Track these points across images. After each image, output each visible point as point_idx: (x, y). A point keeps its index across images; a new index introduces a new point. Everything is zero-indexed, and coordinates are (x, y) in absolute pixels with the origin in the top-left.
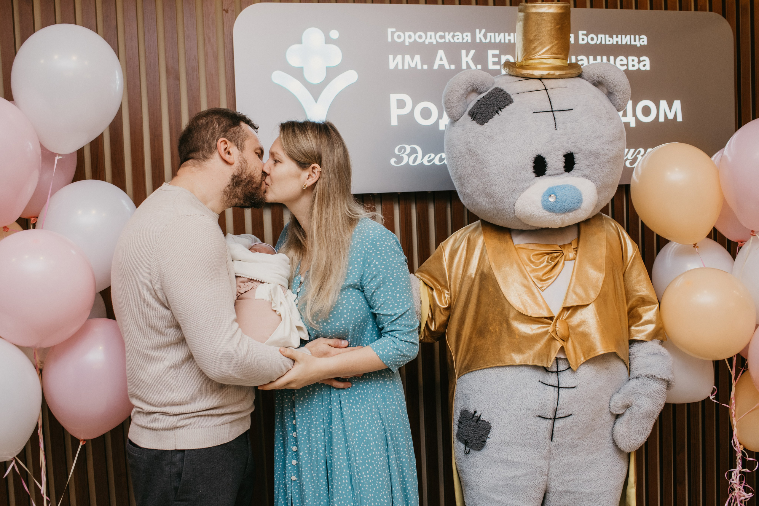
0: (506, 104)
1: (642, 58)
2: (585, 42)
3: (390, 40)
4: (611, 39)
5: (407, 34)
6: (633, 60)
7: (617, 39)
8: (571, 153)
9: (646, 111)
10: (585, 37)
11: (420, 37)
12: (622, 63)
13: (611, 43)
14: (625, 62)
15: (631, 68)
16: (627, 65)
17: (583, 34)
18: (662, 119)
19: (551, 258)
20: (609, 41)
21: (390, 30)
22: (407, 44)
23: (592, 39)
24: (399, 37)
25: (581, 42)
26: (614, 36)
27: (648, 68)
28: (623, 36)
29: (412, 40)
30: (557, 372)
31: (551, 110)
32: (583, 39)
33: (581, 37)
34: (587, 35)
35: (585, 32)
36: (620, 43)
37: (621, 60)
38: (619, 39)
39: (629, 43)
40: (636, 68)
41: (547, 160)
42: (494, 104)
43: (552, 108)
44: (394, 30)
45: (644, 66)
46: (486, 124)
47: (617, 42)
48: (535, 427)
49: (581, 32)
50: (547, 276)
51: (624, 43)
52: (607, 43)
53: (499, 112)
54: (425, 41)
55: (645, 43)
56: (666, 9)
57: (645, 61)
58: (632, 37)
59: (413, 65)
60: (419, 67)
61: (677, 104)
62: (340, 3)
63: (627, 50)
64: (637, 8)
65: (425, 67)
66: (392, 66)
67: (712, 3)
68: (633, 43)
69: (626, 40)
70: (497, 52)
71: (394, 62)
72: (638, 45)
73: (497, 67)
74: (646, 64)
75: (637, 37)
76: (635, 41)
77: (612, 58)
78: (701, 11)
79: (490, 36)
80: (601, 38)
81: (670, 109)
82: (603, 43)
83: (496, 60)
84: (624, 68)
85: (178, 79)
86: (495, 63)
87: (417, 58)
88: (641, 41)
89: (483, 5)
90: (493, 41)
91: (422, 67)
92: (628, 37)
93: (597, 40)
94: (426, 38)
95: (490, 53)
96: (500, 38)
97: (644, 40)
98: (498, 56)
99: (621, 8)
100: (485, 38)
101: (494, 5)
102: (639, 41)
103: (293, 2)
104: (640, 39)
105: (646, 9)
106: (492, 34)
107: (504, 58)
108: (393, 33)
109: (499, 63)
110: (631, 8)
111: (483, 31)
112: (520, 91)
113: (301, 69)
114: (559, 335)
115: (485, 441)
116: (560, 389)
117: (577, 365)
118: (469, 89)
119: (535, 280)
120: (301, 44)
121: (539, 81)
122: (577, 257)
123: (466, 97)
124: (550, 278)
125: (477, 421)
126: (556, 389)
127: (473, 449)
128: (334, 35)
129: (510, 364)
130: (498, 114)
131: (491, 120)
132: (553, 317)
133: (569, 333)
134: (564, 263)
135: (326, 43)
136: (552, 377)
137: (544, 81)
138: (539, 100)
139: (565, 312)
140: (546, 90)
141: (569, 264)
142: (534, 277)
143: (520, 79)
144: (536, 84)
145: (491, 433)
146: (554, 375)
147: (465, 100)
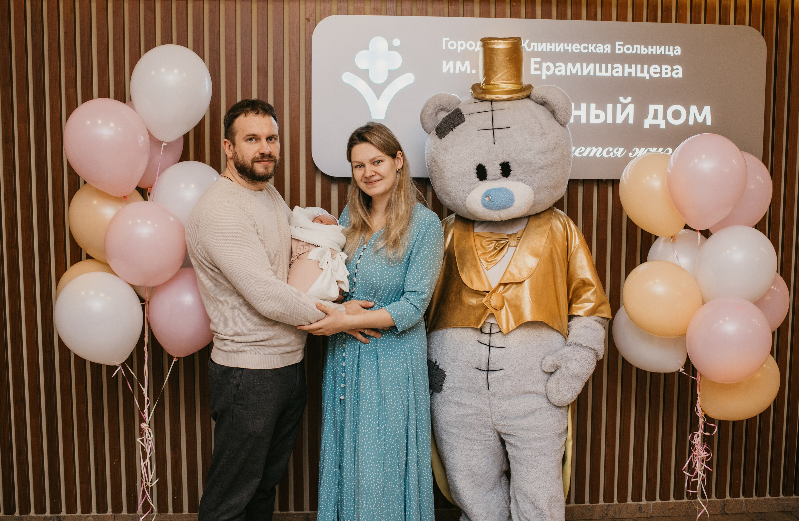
0: (459, 122)
1: (675, 67)
2: (621, 52)
3: (444, 48)
4: (646, 49)
5: (459, 43)
6: (666, 69)
7: (652, 50)
8: (506, 162)
9: (676, 115)
10: (621, 47)
11: (471, 46)
12: (655, 71)
13: (646, 52)
14: (659, 70)
15: (664, 75)
16: (660, 73)
17: (619, 45)
18: (691, 122)
19: (498, 244)
20: (644, 51)
21: (444, 39)
22: (459, 51)
23: (628, 49)
24: (452, 45)
25: (617, 51)
26: (650, 47)
27: (680, 75)
28: (658, 47)
29: (463, 48)
30: (490, 334)
31: (492, 128)
32: (619, 49)
33: (617, 47)
34: (623, 46)
35: (621, 43)
36: (654, 53)
37: (655, 68)
38: (654, 50)
39: (663, 53)
40: (669, 76)
41: (486, 168)
42: (451, 123)
43: (493, 127)
44: (448, 39)
45: (677, 74)
46: (443, 138)
47: (652, 52)
48: (474, 377)
49: (617, 43)
50: (493, 258)
51: (658, 53)
52: (642, 52)
53: (454, 129)
54: (475, 49)
55: (679, 53)
56: (705, 23)
57: (678, 69)
58: (667, 47)
59: (463, 70)
60: (468, 71)
61: (707, 109)
62: (403, 15)
63: (662, 60)
64: (676, 22)
65: (474, 71)
66: (445, 70)
67: (737, 19)
68: (667, 53)
69: (660, 50)
70: (539, 59)
71: (447, 67)
72: (672, 55)
73: (538, 73)
74: (678, 72)
75: (671, 47)
76: (669, 51)
77: (646, 67)
78: (739, 24)
79: (534, 45)
80: (637, 48)
81: (700, 114)
82: (639, 52)
83: (538, 66)
84: (658, 75)
85: (266, 75)
86: (536, 69)
87: (467, 63)
88: (675, 51)
89: (531, 18)
90: (536, 50)
91: (471, 71)
92: (663, 47)
93: (633, 50)
94: (476, 47)
95: (533, 60)
96: (543, 47)
97: (678, 51)
98: (540, 63)
99: (662, 22)
100: (529, 47)
101: (542, 19)
102: (673, 52)
103: (364, 14)
104: (674, 49)
105: (685, 22)
106: (535, 44)
107: (544, 65)
108: (447, 42)
109: (540, 69)
110: (671, 22)
111: (527, 41)
112: (472, 112)
113: (367, 71)
114: (493, 305)
115: (442, 386)
116: (491, 348)
117: (509, 330)
118: (437, 109)
119: (483, 261)
120: (368, 50)
121: (490, 103)
122: (519, 245)
123: (436, 115)
124: (494, 260)
125: (437, 369)
126: (488, 347)
127: (435, 392)
128: (396, 42)
129: (461, 326)
130: (453, 130)
131: (447, 135)
132: (490, 291)
133: (504, 304)
134: (508, 249)
135: (389, 50)
136: (485, 338)
137: (493, 103)
138: (485, 120)
139: (502, 288)
140: (492, 111)
141: (512, 250)
142: (482, 259)
143: (477, 101)
144: (486, 106)
145: (446, 379)
146: (487, 336)
147: (435, 118)
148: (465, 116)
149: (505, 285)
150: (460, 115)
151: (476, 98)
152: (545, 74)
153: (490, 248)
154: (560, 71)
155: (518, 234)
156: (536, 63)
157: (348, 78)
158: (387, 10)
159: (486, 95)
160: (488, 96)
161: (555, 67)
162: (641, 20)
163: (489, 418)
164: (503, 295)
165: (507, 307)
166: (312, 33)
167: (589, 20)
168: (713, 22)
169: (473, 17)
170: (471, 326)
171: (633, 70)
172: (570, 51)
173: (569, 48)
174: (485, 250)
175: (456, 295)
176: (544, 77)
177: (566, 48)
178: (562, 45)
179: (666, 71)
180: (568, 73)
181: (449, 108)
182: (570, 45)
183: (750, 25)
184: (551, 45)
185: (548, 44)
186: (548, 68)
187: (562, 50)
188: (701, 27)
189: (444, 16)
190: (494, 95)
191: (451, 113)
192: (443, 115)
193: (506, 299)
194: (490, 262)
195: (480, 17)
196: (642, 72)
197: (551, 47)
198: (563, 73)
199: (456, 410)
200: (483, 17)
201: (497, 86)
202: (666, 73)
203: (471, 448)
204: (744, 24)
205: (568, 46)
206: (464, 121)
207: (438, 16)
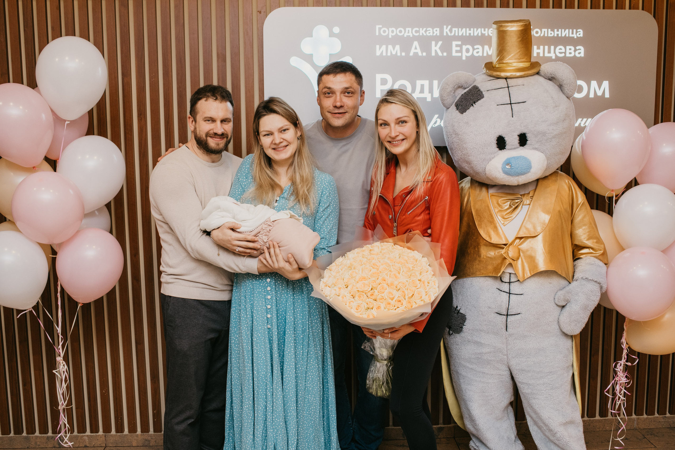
0: (479, 99)
1: (577, 48)
3: (377, 34)
4: (552, 32)
5: (390, 29)
6: (570, 49)
7: (558, 33)
8: (524, 133)
11: (400, 32)
12: (561, 51)
13: (552, 35)
14: (563, 50)
15: (568, 55)
16: (565, 53)
18: (592, 95)
19: (513, 203)
20: (551, 34)
21: (378, 27)
22: (390, 37)
23: (537, 32)
24: (384, 32)
26: (556, 30)
27: (582, 55)
28: (563, 30)
29: (394, 34)
30: (510, 283)
36: (560, 35)
37: (560, 49)
39: (567, 35)
40: (572, 55)
41: (506, 139)
42: (471, 99)
43: (511, 102)
44: (381, 26)
45: (579, 53)
46: (464, 113)
47: (558, 35)
48: (494, 321)
50: (509, 215)
51: (563, 35)
52: (549, 35)
54: (404, 34)
55: (581, 35)
56: (604, 8)
57: (580, 49)
58: (571, 30)
59: (394, 53)
60: (399, 54)
61: (606, 84)
62: (342, 6)
63: (566, 41)
64: (578, 8)
65: (403, 54)
66: (378, 53)
67: (632, 5)
68: (571, 35)
69: (565, 33)
70: (459, 43)
71: (380, 50)
72: (575, 37)
73: (459, 54)
74: (581, 52)
75: (575, 30)
76: (573, 33)
77: (552, 47)
78: (634, 9)
79: (455, 31)
80: (545, 31)
81: (600, 88)
82: (546, 35)
83: (458, 49)
84: (563, 55)
85: (225, 61)
86: (457, 51)
87: (398, 47)
88: (578, 34)
89: (452, 7)
90: (457, 34)
91: (401, 54)
92: (567, 30)
93: (541, 33)
94: (405, 32)
95: (454, 43)
96: (463, 32)
97: (580, 33)
98: (460, 46)
99: (566, 8)
100: (451, 32)
101: (461, 7)
102: (576, 34)
103: (308, 6)
104: (577, 32)
105: (586, 8)
106: (456, 29)
107: (464, 47)
108: (380, 29)
109: (461, 51)
110: (574, 8)
111: (450, 27)
112: (490, 89)
113: (312, 55)
114: (510, 255)
115: (462, 328)
116: (511, 295)
117: (524, 278)
118: (456, 87)
119: (500, 218)
120: (312, 37)
121: (505, 80)
122: (532, 203)
123: (454, 93)
124: (510, 217)
125: (457, 314)
126: (508, 294)
127: (455, 333)
128: (336, 30)
129: (480, 276)
130: (473, 106)
131: (468, 110)
132: (507, 244)
133: (520, 255)
134: (522, 207)
135: (330, 36)
136: (505, 286)
137: (508, 80)
138: (502, 96)
139: (518, 241)
140: (508, 87)
141: (525, 208)
142: (499, 216)
143: (492, 78)
144: (502, 83)
145: (466, 322)
146: (507, 285)
147: (453, 95)
148: (484, 93)
149: (521, 238)
150: (479, 92)
151: (490, 76)
152: (465, 55)
153: (506, 206)
154: (478, 52)
155: (530, 194)
156: (457, 46)
157: (295, 61)
158: (328, 2)
159: (502, 73)
160: (503, 74)
161: (474, 49)
162: (548, 7)
163: (505, 355)
164: (519, 247)
165: (523, 258)
166: (263, 24)
167: (502, 7)
168: (611, 8)
169: (402, 6)
170: (489, 275)
171: (541, 51)
172: (486, 35)
173: (486, 33)
174: (502, 208)
175: (475, 248)
176: (464, 58)
177: (483, 32)
178: (479, 30)
179: (570, 51)
180: (485, 55)
181: (466, 85)
182: (486, 29)
183: (643, 9)
184: (470, 30)
185: (468, 29)
186: (468, 51)
187: (480, 35)
188: (601, 12)
189: (376, 6)
190: (509, 73)
191: (470, 90)
192: (461, 92)
193: (522, 250)
194: (507, 218)
195: (408, 7)
196: (549, 52)
197: (470, 32)
198: (480, 54)
199: (475, 349)
200: (410, 7)
201: (510, 65)
202: (570, 53)
203: (487, 381)
204: (638, 8)
205: (485, 31)
206: (483, 97)
207: (371, 6)
